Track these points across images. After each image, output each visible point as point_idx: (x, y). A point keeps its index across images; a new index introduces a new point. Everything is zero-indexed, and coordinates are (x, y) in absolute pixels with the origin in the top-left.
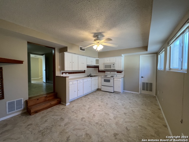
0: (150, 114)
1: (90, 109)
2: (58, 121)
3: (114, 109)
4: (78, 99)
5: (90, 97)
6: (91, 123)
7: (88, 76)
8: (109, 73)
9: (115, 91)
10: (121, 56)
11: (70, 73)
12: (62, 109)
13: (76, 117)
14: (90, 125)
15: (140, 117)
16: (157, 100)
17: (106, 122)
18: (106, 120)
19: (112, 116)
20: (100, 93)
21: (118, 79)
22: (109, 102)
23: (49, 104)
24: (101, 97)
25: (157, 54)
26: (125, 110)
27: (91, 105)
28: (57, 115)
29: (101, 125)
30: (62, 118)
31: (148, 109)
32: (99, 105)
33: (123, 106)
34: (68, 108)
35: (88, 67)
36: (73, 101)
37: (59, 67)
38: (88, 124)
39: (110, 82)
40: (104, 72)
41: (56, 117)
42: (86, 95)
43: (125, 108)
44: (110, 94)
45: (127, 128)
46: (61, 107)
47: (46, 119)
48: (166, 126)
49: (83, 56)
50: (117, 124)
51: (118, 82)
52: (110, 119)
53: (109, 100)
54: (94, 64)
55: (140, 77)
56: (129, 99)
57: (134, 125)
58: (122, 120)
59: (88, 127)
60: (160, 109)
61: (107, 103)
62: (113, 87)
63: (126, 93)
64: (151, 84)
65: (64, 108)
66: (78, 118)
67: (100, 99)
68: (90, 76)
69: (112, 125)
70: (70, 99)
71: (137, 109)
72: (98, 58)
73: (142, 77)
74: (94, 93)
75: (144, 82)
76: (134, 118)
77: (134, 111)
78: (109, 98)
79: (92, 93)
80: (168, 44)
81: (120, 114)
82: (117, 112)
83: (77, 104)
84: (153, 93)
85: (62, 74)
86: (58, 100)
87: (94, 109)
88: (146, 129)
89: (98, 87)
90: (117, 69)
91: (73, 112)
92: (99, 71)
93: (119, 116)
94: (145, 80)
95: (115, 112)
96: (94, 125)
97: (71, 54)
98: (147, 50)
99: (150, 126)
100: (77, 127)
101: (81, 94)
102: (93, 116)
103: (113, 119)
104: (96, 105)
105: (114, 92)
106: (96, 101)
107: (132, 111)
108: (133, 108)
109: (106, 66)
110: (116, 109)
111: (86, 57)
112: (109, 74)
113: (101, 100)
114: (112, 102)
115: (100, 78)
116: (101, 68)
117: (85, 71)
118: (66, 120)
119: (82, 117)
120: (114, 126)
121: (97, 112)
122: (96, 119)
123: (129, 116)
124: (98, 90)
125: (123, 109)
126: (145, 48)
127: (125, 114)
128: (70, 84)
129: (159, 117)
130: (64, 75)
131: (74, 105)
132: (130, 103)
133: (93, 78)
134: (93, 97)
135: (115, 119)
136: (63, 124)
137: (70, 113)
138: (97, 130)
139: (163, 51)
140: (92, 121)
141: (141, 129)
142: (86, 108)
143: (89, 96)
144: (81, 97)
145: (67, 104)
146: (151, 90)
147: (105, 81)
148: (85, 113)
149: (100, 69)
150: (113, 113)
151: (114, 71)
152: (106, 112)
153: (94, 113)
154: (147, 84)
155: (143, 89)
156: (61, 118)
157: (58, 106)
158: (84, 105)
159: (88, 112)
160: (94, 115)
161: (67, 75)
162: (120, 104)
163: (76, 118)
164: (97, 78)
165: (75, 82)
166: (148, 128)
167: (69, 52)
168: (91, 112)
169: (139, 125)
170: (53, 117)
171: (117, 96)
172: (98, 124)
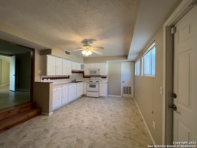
0: (131, 113)
1: (77, 116)
2: (42, 133)
3: (101, 112)
4: (62, 107)
5: (76, 104)
6: (81, 129)
7: (73, 82)
8: (94, 78)
9: (100, 95)
10: (106, 62)
11: (52, 78)
12: (45, 120)
13: (63, 125)
14: (81, 131)
15: (124, 116)
16: (135, 101)
17: (96, 125)
18: (95, 123)
19: (100, 119)
20: (86, 99)
21: (104, 85)
22: (95, 107)
23: (25, 116)
24: (87, 103)
25: (134, 62)
26: (111, 112)
27: (78, 111)
28: (38, 128)
29: (91, 129)
30: (47, 130)
31: (129, 109)
32: (86, 111)
33: (109, 108)
34: (52, 118)
35: (72, 72)
36: (57, 110)
37: (39, 72)
38: (77, 130)
39: (95, 87)
40: (90, 77)
41: (38, 130)
42: (70, 103)
43: (111, 111)
44: (95, 99)
45: (114, 127)
46: (43, 117)
47: (25, 134)
48: (142, 120)
49: (68, 61)
50: (105, 125)
51: (103, 87)
52: (99, 122)
53: (95, 105)
54: (79, 69)
55: (122, 82)
56: (114, 103)
57: (119, 123)
58: (110, 121)
59: (78, 133)
60: (137, 108)
61: (94, 108)
62: (99, 92)
63: (110, 97)
64: (130, 88)
65: (47, 119)
66: (66, 126)
67: (86, 104)
68: (75, 81)
69: (101, 127)
70: (53, 108)
71: (121, 110)
72: (84, 63)
73: (123, 82)
74: (79, 100)
75: (124, 86)
76: (119, 118)
77: (118, 112)
78: (95, 103)
79: (78, 99)
80: (142, 55)
81: (107, 116)
82: (105, 115)
83: (62, 113)
84: (132, 95)
85: (43, 80)
86: (37, 111)
87: (82, 115)
88: (129, 125)
89: (83, 92)
90: (102, 74)
91: (59, 121)
92: (84, 77)
93: (107, 118)
94: (126, 85)
95: (102, 115)
96: (84, 130)
97: (55, 58)
98: (127, 59)
99: (131, 122)
100: (66, 135)
101: (65, 101)
102: (81, 122)
103: (101, 121)
104: (83, 111)
105: (99, 97)
106: (82, 107)
107: (117, 113)
108: (118, 110)
109: (91, 72)
110: (103, 113)
111: (70, 62)
112: (94, 80)
113: (88, 105)
114: (98, 106)
115: (85, 84)
116: (87, 73)
117: (69, 76)
118: (52, 131)
119: (70, 125)
120: (103, 127)
121: (85, 118)
122: (86, 124)
123: (114, 116)
124: (83, 96)
125: (109, 112)
126: (126, 56)
127: (111, 115)
128: (53, 91)
129: (137, 114)
130: (45, 81)
131: (58, 114)
132: (114, 105)
133: (78, 84)
134: (79, 104)
135: (103, 121)
136: (48, 135)
137: (55, 123)
138: (88, 134)
139: (139, 60)
140: (81, 126)
141: (125, 126)
142: (73, 115)
143: (74, 103)
144: (65, 105)
145: (51, 114)
146: (130, 93)
147: (91, 86)
148: (73, 120)
149: (85, 74)
150: (100, 116)
151: (99, 76)
152: (94, 116)
153: (82, 119)
154: (127, 87)
155: (124, 93)
156: (45, 130)
157: (38, 117)
158: (70, 113)
159: (76, 119)
160: (83, 121)
161: (49, 81)
162: (106, 108)
163: (63, 127)
164: (82, 83)
165: (60, 88)
166: (130, 124)
167: (53, 55)
168: (79, 119)
169: (124, 123)
170: (33, 131)
171: (102, 101)
172: (88, 128)
